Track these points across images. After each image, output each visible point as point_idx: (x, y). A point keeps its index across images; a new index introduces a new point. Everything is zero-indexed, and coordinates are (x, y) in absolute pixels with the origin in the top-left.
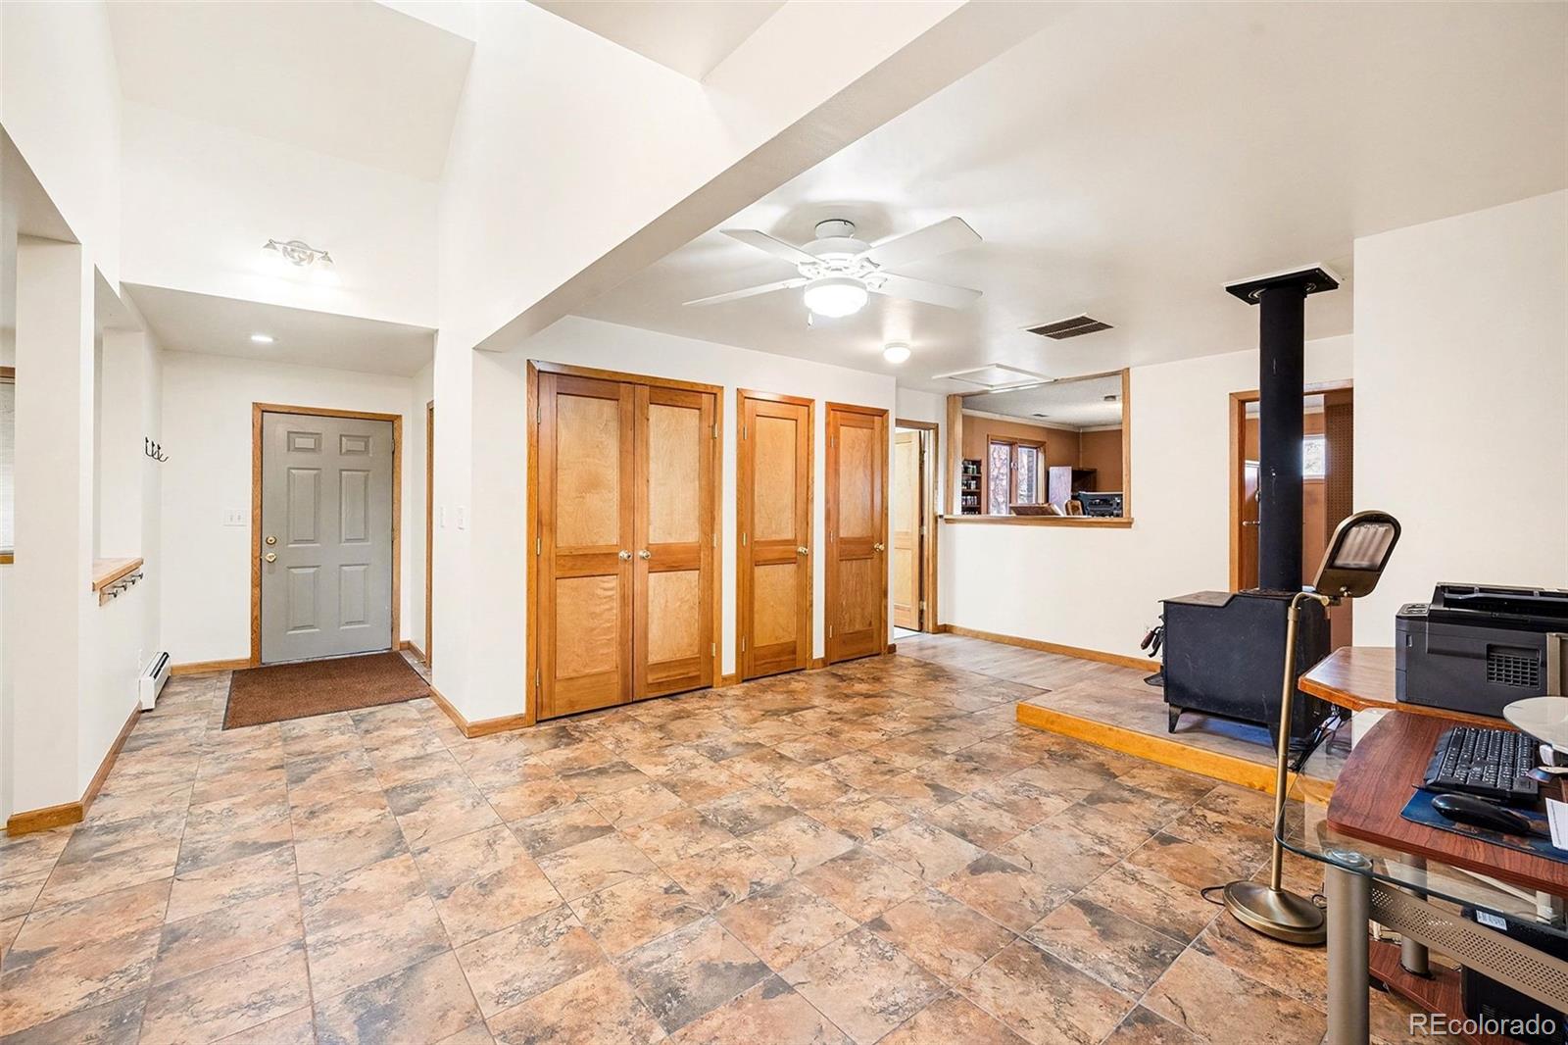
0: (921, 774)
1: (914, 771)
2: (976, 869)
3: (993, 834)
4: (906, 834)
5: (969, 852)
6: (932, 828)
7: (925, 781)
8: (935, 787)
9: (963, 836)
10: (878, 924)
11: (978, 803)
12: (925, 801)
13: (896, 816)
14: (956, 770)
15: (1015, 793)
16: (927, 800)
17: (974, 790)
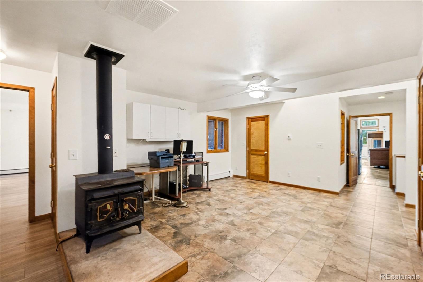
0: (239, 230)
1: (241, 231)
2: (226, 209)
3: (221, 214)
4: (240, 213)
5: (227, 211)
6: (234, 215)
7: (237, 227)
8: (234, 225)
9: (227, 214)
10: (241, 202)
11: (222, 221)
12: (237, 221)
13: (243, 217)
14: (227, 232)
15: (211, 225)
16: (236, 221)
17: (223, 225)
